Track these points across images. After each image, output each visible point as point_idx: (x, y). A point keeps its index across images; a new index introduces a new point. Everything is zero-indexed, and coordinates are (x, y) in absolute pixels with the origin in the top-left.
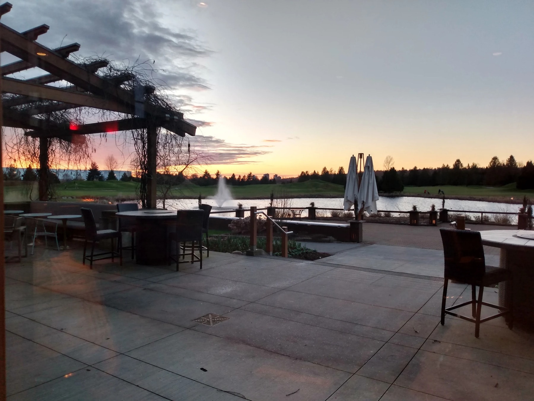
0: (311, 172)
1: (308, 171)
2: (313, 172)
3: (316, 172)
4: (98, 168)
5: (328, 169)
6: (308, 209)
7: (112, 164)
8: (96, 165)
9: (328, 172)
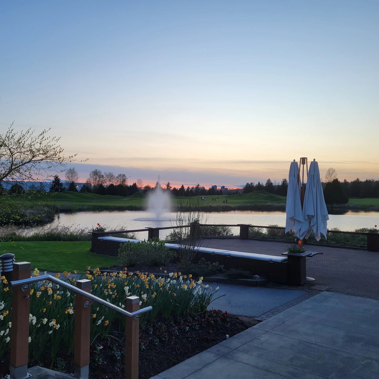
0: (255, 184)
1: (253, 183)
2: (257, 183)
3: (261, 183)
4: (60, 181)
5: (272, 181)
6: (240, 227)
7: (73, 176)
8: (59, 178)
9: (272, 184)
